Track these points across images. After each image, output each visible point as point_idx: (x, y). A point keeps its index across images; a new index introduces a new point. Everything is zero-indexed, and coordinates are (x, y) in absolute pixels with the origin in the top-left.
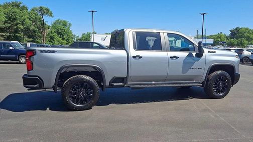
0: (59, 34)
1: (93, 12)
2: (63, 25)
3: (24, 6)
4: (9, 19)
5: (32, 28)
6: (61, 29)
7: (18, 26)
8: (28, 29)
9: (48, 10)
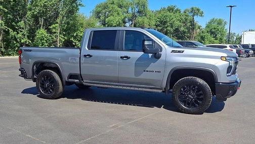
0: (212, 33)
1: (231, 7)
2: (218, 24)
3: (177, 9)
4: (161, 22)
5: (182, 29)
6: (215, 29)
7: (168, 28)
8: (177, 30)
9: (198, 10)
